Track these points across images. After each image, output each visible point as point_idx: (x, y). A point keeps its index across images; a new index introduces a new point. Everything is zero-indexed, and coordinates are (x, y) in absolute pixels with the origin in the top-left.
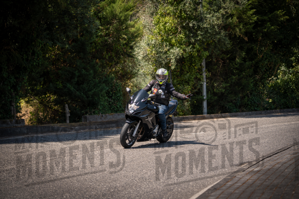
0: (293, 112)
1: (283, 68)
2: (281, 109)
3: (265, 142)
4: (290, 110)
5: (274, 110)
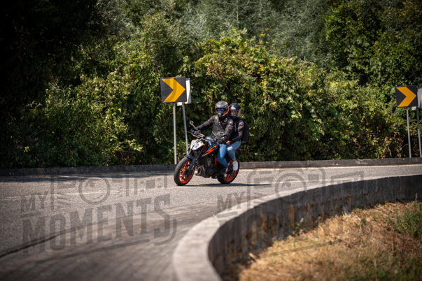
0: (71, 173)
1: (54, 87)
2: (47, 166)
3: (8, 229)
4: (65, 169)
5: (32, 169)
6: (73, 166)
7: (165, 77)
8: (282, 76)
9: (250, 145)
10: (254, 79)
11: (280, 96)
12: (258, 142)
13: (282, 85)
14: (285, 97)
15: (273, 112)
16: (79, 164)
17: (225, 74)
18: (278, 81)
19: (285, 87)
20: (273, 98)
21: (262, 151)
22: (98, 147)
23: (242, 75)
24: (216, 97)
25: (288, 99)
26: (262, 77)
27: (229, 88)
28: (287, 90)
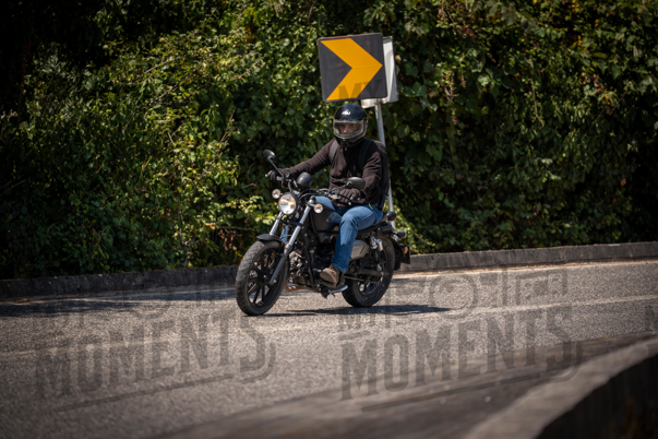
6: (101, 270)
7: (329, 35)
8: (628, 24)
9: (551, 203)
10: (560, 33)
11: (625, 76)
12: (571, 196)
13: (628, 48)
14: (637, 79)
15: (608, 118)
16: (117, 266)
17: (485, 24)
18: (620, 36)
19: (637, 53)
20: (608, 81)
21: (582, 217)
22: (164, 220)
23: (526, 25)
24: (463, 83)
25: (645, 83)
26: (576, 28)
27: (496, 57)
28: (642, 61)
